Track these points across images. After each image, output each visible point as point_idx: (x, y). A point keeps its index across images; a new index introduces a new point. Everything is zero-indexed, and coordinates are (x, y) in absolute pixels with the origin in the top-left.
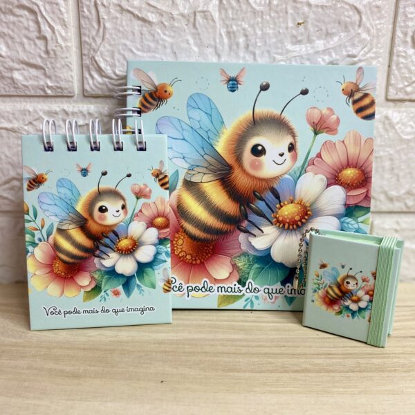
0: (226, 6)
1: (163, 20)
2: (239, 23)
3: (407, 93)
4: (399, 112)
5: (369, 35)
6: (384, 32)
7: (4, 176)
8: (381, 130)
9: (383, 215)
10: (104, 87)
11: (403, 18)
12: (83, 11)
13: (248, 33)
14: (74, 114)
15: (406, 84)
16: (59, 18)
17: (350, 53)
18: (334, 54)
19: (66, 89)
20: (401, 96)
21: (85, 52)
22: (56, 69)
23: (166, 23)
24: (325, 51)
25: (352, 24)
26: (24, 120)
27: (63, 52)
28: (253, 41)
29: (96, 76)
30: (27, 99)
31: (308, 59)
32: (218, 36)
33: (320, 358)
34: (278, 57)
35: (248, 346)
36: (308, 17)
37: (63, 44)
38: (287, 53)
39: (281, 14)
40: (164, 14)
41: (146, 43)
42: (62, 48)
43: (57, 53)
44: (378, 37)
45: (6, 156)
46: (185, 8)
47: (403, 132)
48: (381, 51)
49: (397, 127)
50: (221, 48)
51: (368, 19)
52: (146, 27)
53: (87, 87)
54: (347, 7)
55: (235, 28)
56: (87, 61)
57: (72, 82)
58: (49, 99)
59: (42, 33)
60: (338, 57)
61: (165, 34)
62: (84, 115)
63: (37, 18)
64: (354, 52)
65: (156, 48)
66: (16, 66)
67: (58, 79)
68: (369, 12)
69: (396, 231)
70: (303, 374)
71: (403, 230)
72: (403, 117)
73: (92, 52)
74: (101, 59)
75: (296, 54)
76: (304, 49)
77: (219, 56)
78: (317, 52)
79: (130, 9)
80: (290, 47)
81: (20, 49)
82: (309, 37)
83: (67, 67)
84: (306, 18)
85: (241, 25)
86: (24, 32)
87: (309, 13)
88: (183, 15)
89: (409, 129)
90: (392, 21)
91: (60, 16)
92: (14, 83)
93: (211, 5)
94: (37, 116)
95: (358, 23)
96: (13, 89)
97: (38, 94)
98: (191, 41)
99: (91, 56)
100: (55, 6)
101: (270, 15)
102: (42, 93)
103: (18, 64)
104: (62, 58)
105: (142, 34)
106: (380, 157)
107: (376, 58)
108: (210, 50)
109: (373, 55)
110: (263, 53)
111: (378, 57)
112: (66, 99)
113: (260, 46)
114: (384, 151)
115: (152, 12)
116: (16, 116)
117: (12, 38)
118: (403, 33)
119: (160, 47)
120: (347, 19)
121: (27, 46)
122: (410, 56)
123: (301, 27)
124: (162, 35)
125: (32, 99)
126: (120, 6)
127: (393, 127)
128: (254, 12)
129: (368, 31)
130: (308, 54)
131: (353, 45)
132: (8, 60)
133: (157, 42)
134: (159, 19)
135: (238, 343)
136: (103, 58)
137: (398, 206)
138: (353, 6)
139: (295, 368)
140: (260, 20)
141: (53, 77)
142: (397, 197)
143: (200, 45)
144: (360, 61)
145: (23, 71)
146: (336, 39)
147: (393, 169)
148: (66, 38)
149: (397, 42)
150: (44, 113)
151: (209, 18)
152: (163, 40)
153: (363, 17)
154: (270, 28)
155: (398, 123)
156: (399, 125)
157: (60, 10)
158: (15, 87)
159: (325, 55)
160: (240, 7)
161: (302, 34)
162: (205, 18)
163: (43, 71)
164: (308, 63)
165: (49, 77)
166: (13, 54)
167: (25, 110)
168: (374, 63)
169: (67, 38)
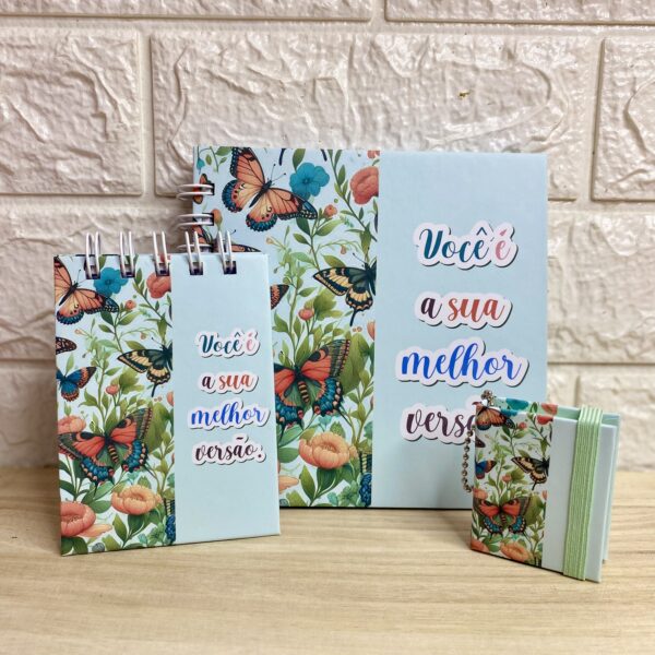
0: (358, 71)
1: (270, 90)
2: (377, 94)
3: (621, 191)
4: (611, 218)
5: (563, 110)
7: (37, 308)
8: (586, 243)
9: (594, 369)
11: (610, 87)
12: (158, 80)
13: (388, 108)
15: (619, 177)
16: (124, 89)
17: (536, 134)
18: (513, 137)
19: (130, 185)
20: (612, 194)
21: (159, 134)
22: (118, 158)
23: (273, 95)
24: (501, 132)
26: (68, 229)
27: (127, 135)
29: (173, 167)
30: (75, 200)
31: (476, 144)
32: (346, 113)
33: (497, 582)
34: (433, 141)
35: (389, 564)
37: (128, 124)
39: (436, 82)
40: (271, 83)
41: (244, 121)
42: (126, 129)
43: (120, 136)
44: (575, 112)
45: (41, 280)
46: (300, 74)
47: (617, 246)
48: (581, 132)
49: (609, 239)
50: (351, 129)
51: (561, 88)
53: (160, 183)
54: (529, 71)
55: (370, 101)
56: (161, 147)
58: (106, 200)
59: (100, 110)
60: (519, 140)
61: (271, 110)
63: (94, 90)
64: (542, 133)
65: (260, 130)
66: (63, 154)
68: (561, 79)
69: (615, 392)
70: (471, 605)
71: (625, 391)
72: (617, 224)
73: (169, 135)
74: (181, 145)
75: (458, 137)
76: (470, 130)
79: (223, 76)
80: (449, 126)
81: (67, 130)
86: (75, 107)
88: (297, 84)
89: (626, 242)
90: (594, 90)
91: (126, 86)
92: (57, 177)
94: (86, 224)
95: (545, 93)
96: (56, 186)
97: (90, 193)
98: (309, 120)
100: (119, 72)
101: (420, 84)
102: (96, 192)
103: (64, 151)
104: (126, 143)
105: (239, 109)
106: (586, 282)
107: (574, 141)
108: (335, 133)
109: (570, 138)
110: (410, 136)
112: (130, 200)
113: (406, 127)
114: (591, 274)
115: (255, 80)
116: (58, 223)
117: (57, 116)
118: (610, 106)
119: (264, 128)
120: (530, 88)
121: (78, 127)
122: (623, 139)
123: (466, 98)
124: (267, 111)
125: (81, 200)
127: (604, 240)
128: (398, 79)
129: (561, 105)
130: (476, 137)
131: (540, 124)
132: (50, 145)
133: (261, 121)
135: (374, 559)
136: (183, 143)
137: (615, 354)
139: (459, 596)
140: (405, 89)
141: (112, 169)
142: (612, 341)
144: (551, 145)
145: (70, 161)
146: (515, 115)
147: (604, 300)
148: (133, 115)
149: (603, 120)
150: (98, 219)
151: (335, 87)
152: (268, 118)
155: (610, 233)
157: (126, 79)
158: (58, 183)
159: (500, 137)
160: (378, 72)
162: (329, 87)
163: (98, 160)
164: (475, 149)
165: (106, 169)
166: (58, 138)
167: (70, 215)
168: (572, 148)
169: (135, 115)
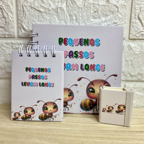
6: (127, 14)
10: (26, 34)
14: (15, 44)
25: (115, 11)
28: (79, 18)
36: (98, 9)
38: (91, 22)
52: (40, 13)
57: (14, 33)
62: (18, 44)
67: (9, 32)
77: (66, 23)
78: (102, 22)
82: (99, 16)
83: (12, 27)
84: (98, 10)
85: (74, 12)
87: (99, 8)
93: (63, 5)
99: (21, 24)
111: (126, 23)
126: (31, 6)
134: (45, 11)
138: (115, 5)
143: (59, 19)
153: (119, 9)
154: (84, 13)
156: (134, 48)
161: (96, 15)
